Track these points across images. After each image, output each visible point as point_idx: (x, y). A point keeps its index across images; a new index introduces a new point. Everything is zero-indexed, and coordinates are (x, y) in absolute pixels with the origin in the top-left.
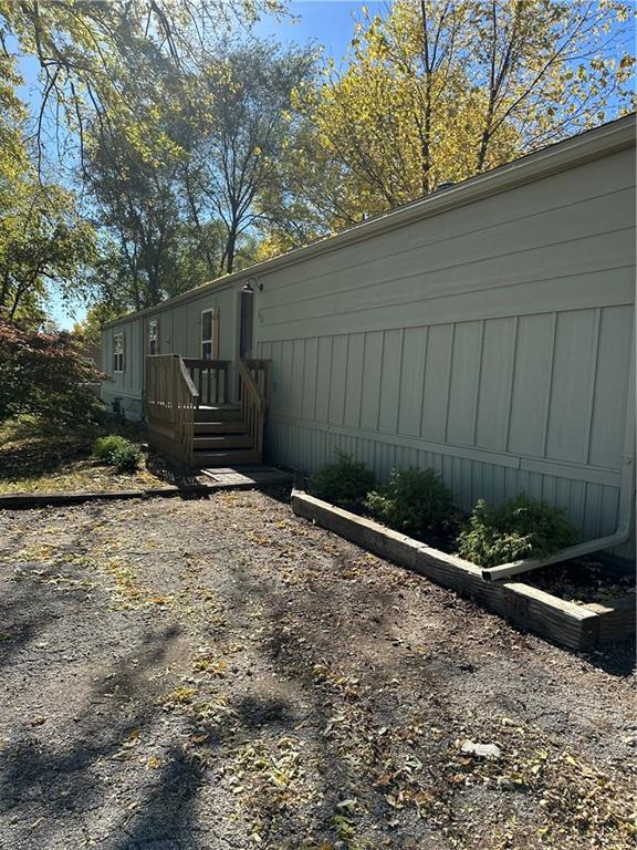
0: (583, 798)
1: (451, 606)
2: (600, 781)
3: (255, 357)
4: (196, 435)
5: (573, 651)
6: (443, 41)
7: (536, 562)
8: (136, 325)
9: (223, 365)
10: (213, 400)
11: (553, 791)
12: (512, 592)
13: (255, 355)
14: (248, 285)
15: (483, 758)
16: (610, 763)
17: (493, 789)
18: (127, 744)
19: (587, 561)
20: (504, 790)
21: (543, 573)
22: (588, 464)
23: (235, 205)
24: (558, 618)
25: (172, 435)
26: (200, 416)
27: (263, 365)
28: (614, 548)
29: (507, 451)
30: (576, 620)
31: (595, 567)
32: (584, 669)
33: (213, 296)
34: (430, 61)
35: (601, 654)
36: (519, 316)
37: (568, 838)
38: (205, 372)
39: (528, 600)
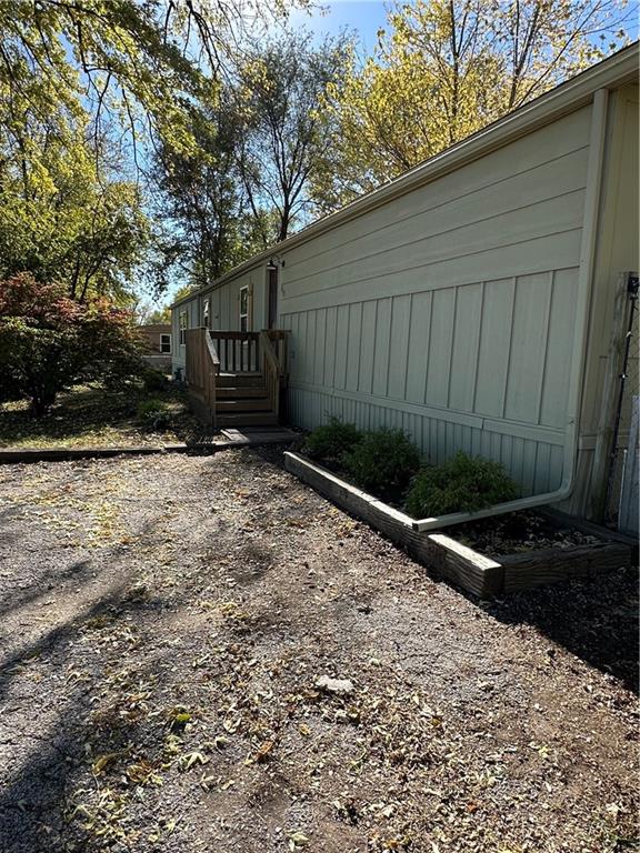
0: (408, 735)
1: (383, 554)
2: (435, 720)
3: (278, 328)
4: (218, 399)
5: (475, 600)
6: (469, 23)
7: (466, 515)
8: (195, 302)
9: (254, 336)
10: (230, 367)
11: (384, 727)
12: (434, 542)
13: (278, 326)
14: (271, 262)
15: (333, 692)
16: (454, 705)
17: (329, 721)
18: (25, 661)
19: (529, 516)
20: (338, 723)
21: (478, 526)
22: (539, 424)
23: (287, 190)
24: (467, 568)
25: (202, 398)
26: (221, 382)
27: (283, 335)
28: (558, 503)
29: (474, 412)
30: (480, 570)
31: (533, 522)
32: (478, 616)
33: (248, 275)
34: (457, 46)
35: (502, 602)
36: (485, 282)
37: (378, 770)
38: (246, 343)
39: (444, 550)
